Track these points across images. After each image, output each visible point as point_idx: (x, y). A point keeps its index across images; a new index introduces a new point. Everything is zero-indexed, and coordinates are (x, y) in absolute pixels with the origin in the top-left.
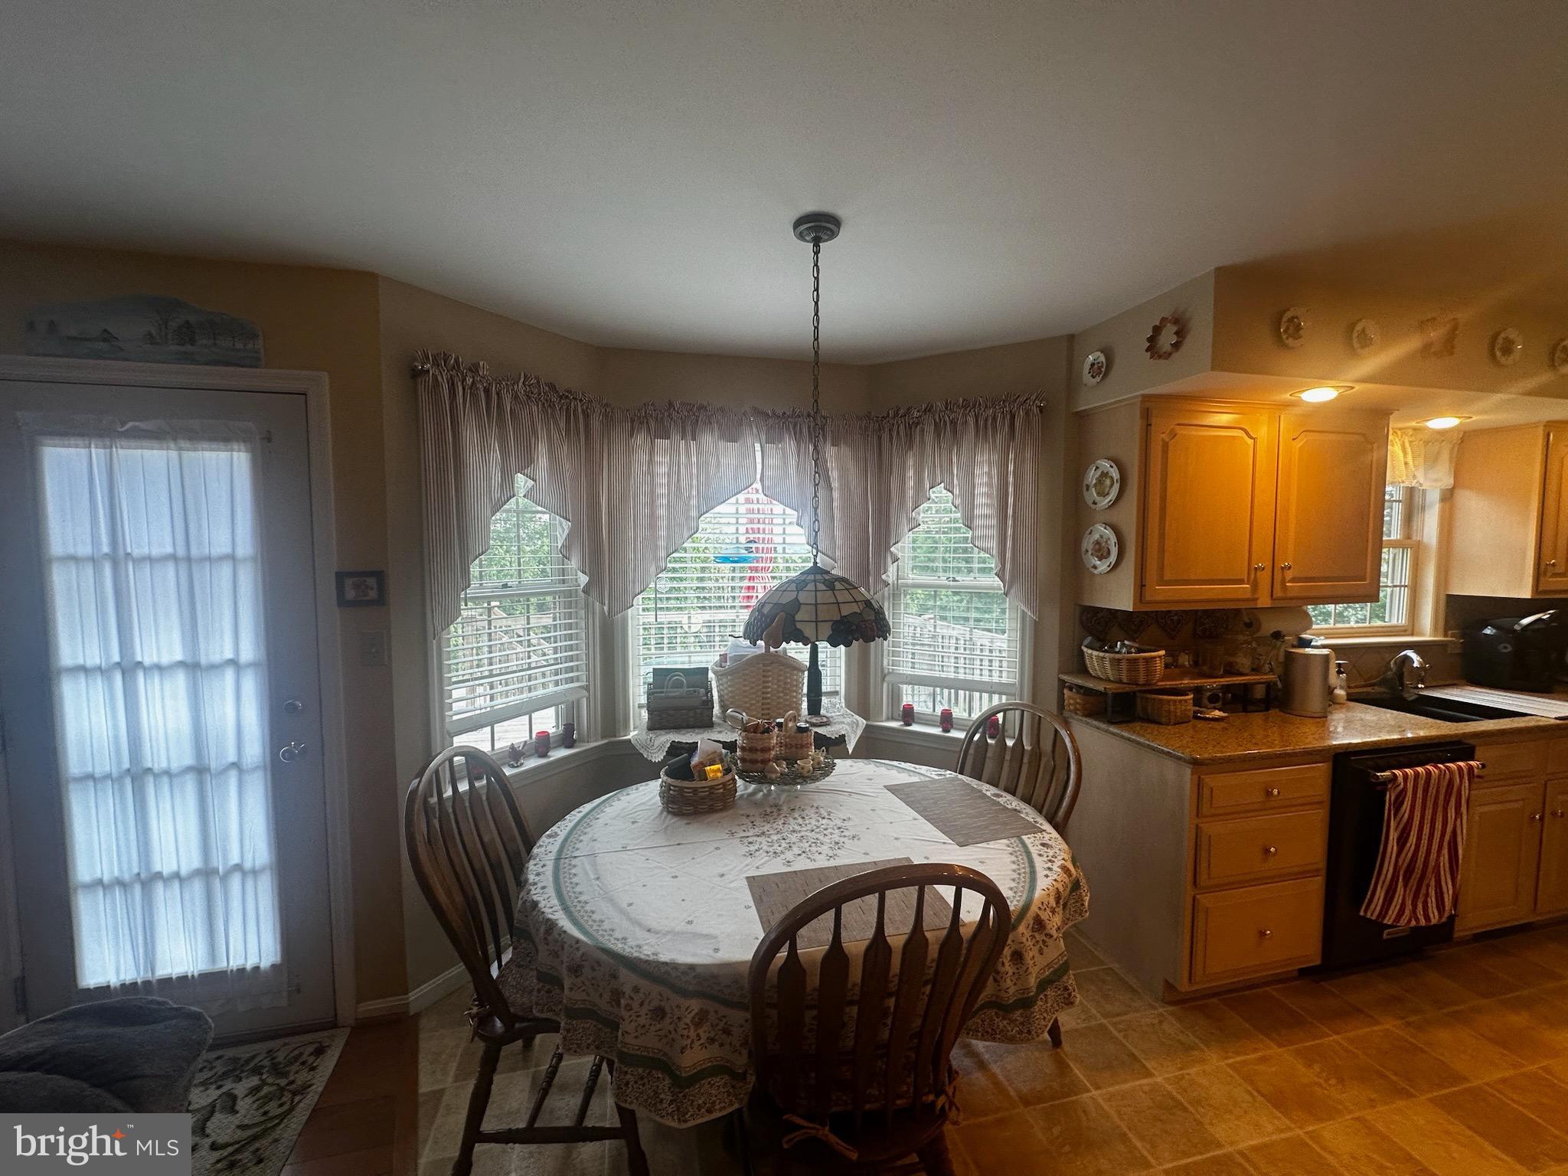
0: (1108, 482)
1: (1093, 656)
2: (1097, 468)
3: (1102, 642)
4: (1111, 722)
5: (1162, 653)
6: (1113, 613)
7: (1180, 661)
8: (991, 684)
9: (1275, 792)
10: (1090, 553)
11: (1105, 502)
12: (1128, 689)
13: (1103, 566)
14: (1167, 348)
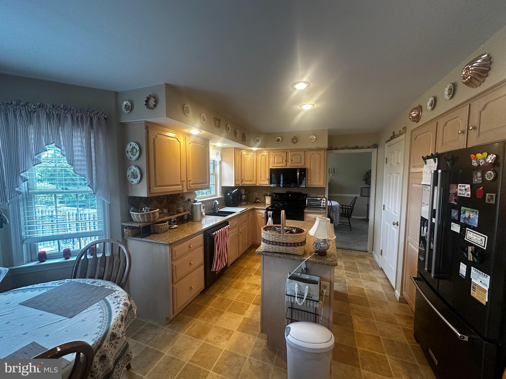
0: (135, 150)
1: (134, 215)
2: (131, 145)
3: (138, 209)
4: (143, 237)
5: (158, 210)
6: (141, 198)
7: (164, 211)
8: (90, 232)
9: (192, 246)
10: (130, 176)
11: (134, 158)
12: (148, 224)
13: (135, 181)
14: (152, 106)
